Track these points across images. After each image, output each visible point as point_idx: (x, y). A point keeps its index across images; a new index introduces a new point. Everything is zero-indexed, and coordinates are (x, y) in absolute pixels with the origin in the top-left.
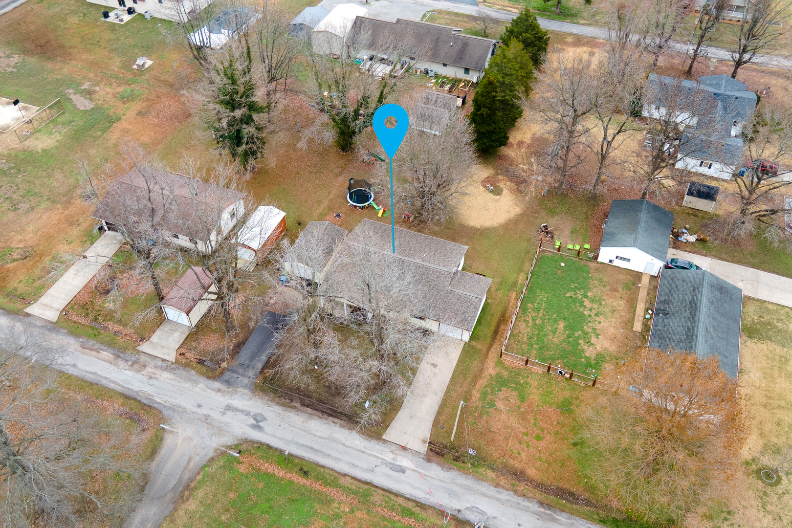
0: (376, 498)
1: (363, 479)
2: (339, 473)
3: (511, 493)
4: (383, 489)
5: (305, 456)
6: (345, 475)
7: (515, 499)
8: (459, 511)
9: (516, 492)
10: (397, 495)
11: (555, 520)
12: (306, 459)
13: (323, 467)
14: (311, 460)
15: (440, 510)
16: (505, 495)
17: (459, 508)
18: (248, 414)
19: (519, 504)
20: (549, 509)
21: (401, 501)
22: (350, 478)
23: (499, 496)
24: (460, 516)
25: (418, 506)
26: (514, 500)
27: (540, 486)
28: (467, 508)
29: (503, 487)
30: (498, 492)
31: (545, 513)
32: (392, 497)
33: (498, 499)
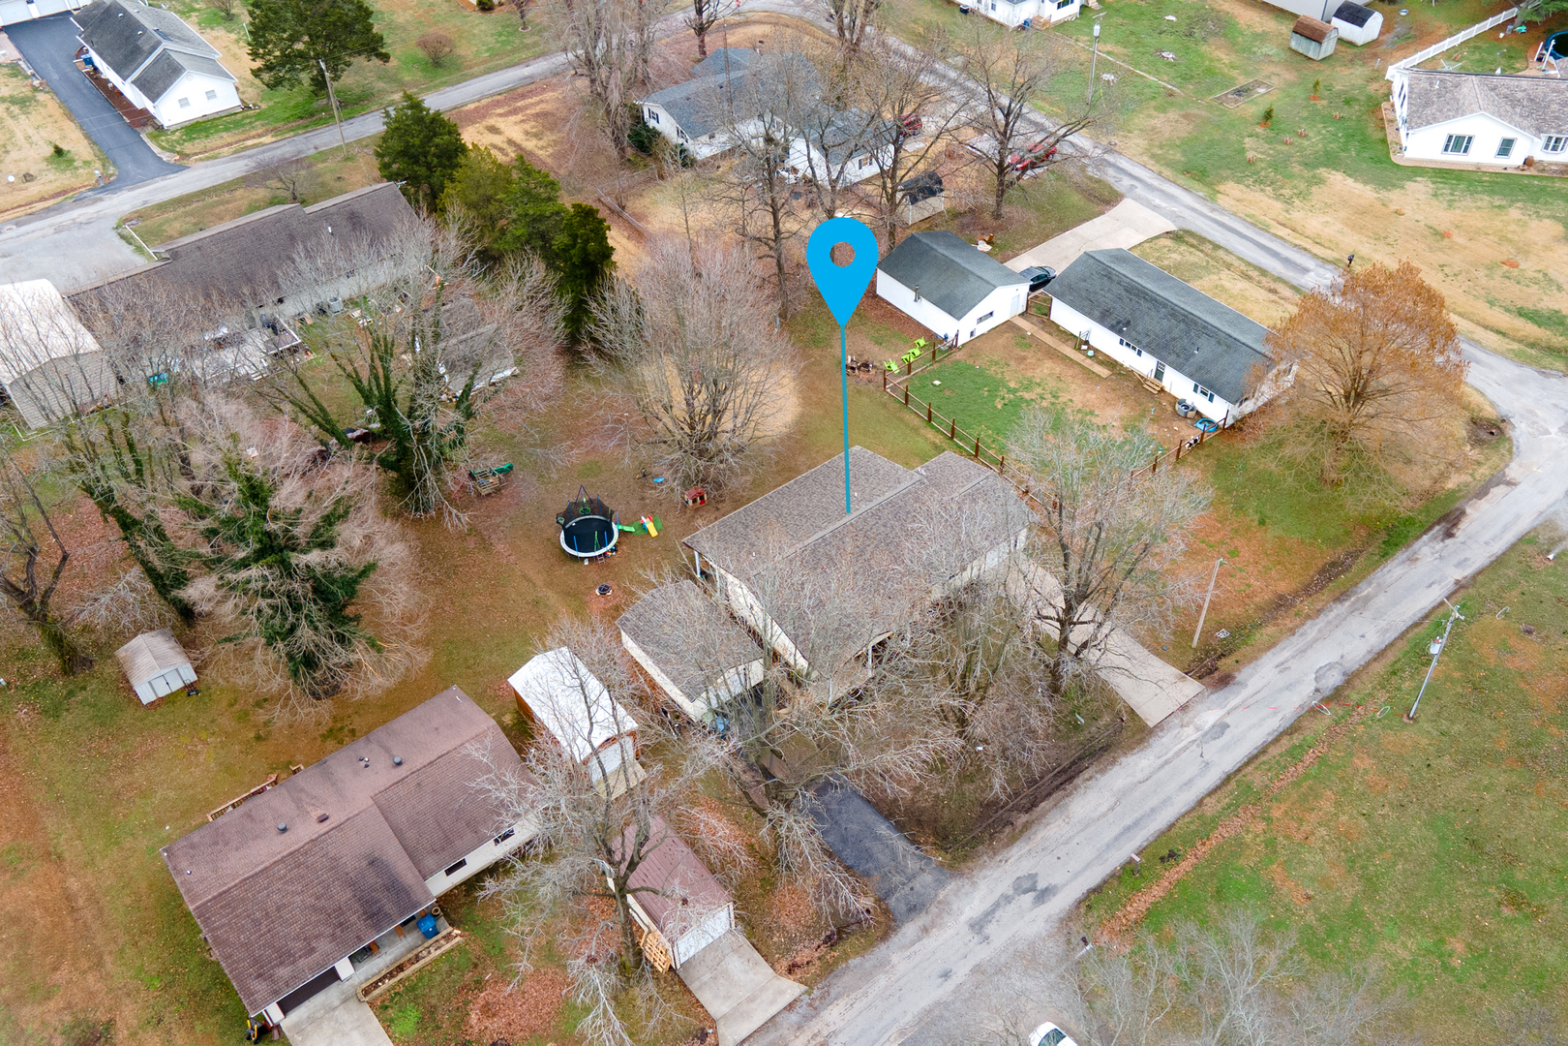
0: (1257, 778)
1: (1218, 782)
2: (1193, 809)
3: (1309, 622)
4: (1247, 764)
5: (1138, 844)
6: (1200, 803)
7: (1321, 622)
8: (1317, 690)
9: (1309, 617)
10: (1263, 750)
11: (1367, 599)
12: (1145, 844)
13: (1172, 826)
14: (1151, 839)
15: (1308, 711)
16: (1311, 629)
17: (1313, 688)
18: (1007, 899)
19: (1329, 622)
20: (1349, 596)
21: (1274, 751)
22: (1208, 799)
23: (1310, 638)
24: (1327, 693)
25: (1291, 734)
26: (1322, 624)
27: (1307, 590)
28: (1316, 679)
29: (1297, 627)
30: (1302, 635)
31: (1353, 603)
32: (1264, 758)
33: (1315, 641)
